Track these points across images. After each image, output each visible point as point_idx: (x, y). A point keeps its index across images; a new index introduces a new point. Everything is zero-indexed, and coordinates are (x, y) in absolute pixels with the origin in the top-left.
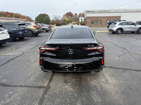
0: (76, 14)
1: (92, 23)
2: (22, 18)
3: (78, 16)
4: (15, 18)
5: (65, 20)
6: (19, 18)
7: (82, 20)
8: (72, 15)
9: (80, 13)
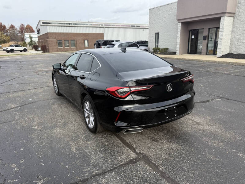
0: (12, 27)
1: (60, 44)
3: (18, 30)
7: (31, 39)
8: (4, 27)
9: (23, 25)
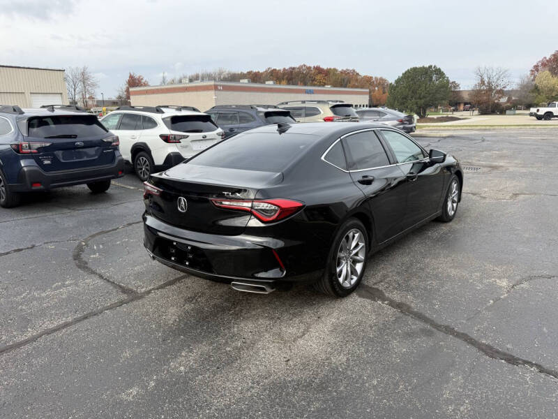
2: (357, 87)
4: (335, 86)
5: (536, 89)
6: (345, 87)
